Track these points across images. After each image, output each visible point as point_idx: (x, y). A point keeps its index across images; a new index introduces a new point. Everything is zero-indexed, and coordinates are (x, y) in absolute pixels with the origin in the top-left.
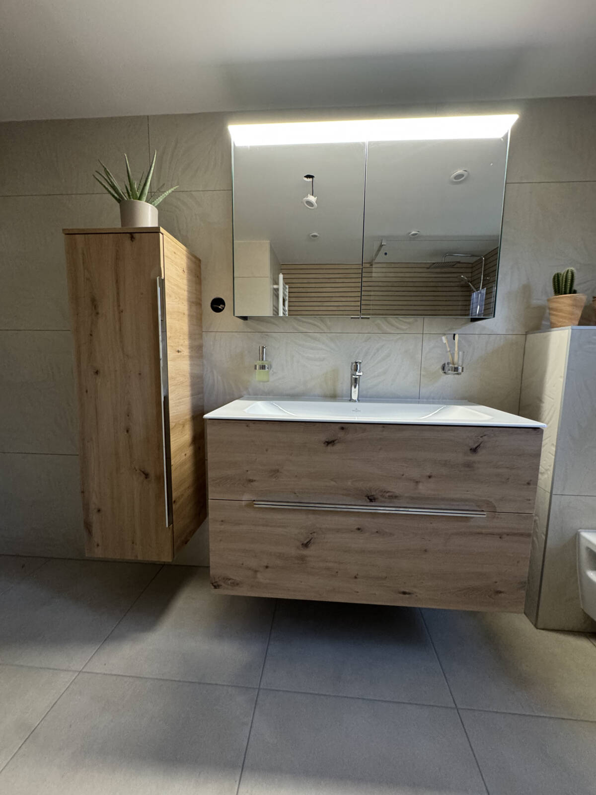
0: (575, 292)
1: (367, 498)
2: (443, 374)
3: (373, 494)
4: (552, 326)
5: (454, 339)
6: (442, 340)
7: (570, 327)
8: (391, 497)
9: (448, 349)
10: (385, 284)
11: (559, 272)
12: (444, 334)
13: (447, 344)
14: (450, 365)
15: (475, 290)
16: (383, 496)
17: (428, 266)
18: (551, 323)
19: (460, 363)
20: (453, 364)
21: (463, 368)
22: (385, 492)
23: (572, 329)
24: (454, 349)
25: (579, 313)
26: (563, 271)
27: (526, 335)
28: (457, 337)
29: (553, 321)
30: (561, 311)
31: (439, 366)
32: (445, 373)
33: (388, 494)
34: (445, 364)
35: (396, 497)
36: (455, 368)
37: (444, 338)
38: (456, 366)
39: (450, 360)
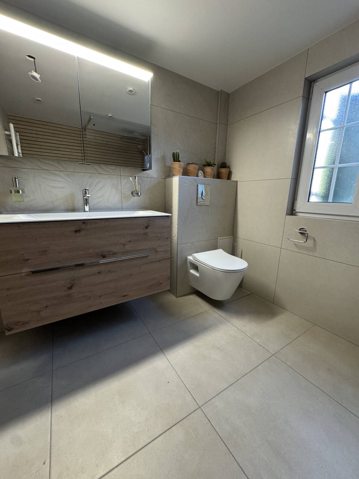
0: (180, 161)
1: (101, 257)
2: (133, 197)
3: (104, 254)
4: (174, 175)
5: (135, 179)
6: (130, 179)
7: (178, 176)
8: (113, 254)
9: (134, 184)
10: (96, 144)
11: (174, 152)
12: (131, 176)
13: (132, 181)
14: (135, 192)
15: (146, 155)
16: (109, 254)
17: (121, 137)
18: (173, 174)
19: (139, 191)
20: (136, 191)
21: (141, 193)
22: (110, 252)
23: (179, 177)
24: (136, 184)
25: (182, 170)
26: (175, 152)
27: (165, 179)
28: (136, 178)
29: (174, 173)
30: (176, 169)
31: (130, 192)
32: (133, 196)
33: (111, 253)
34: (132, 192)
35: (116, 253)
36: (137, 193)
37: (131, 178)
38: (138, 192)
39: (135, 190)
